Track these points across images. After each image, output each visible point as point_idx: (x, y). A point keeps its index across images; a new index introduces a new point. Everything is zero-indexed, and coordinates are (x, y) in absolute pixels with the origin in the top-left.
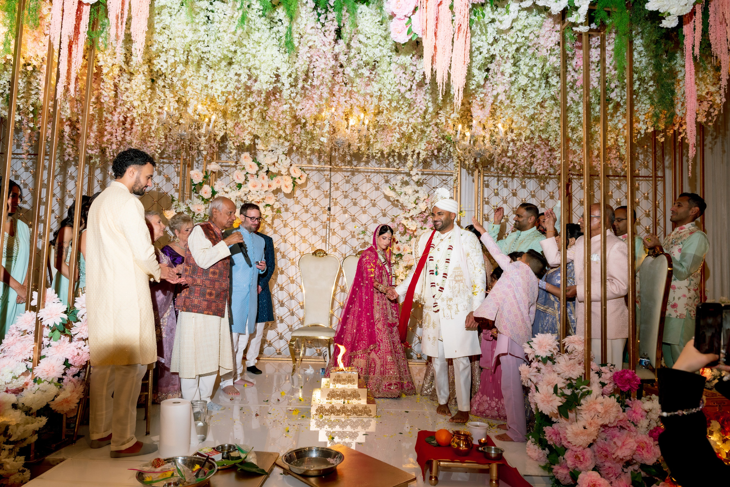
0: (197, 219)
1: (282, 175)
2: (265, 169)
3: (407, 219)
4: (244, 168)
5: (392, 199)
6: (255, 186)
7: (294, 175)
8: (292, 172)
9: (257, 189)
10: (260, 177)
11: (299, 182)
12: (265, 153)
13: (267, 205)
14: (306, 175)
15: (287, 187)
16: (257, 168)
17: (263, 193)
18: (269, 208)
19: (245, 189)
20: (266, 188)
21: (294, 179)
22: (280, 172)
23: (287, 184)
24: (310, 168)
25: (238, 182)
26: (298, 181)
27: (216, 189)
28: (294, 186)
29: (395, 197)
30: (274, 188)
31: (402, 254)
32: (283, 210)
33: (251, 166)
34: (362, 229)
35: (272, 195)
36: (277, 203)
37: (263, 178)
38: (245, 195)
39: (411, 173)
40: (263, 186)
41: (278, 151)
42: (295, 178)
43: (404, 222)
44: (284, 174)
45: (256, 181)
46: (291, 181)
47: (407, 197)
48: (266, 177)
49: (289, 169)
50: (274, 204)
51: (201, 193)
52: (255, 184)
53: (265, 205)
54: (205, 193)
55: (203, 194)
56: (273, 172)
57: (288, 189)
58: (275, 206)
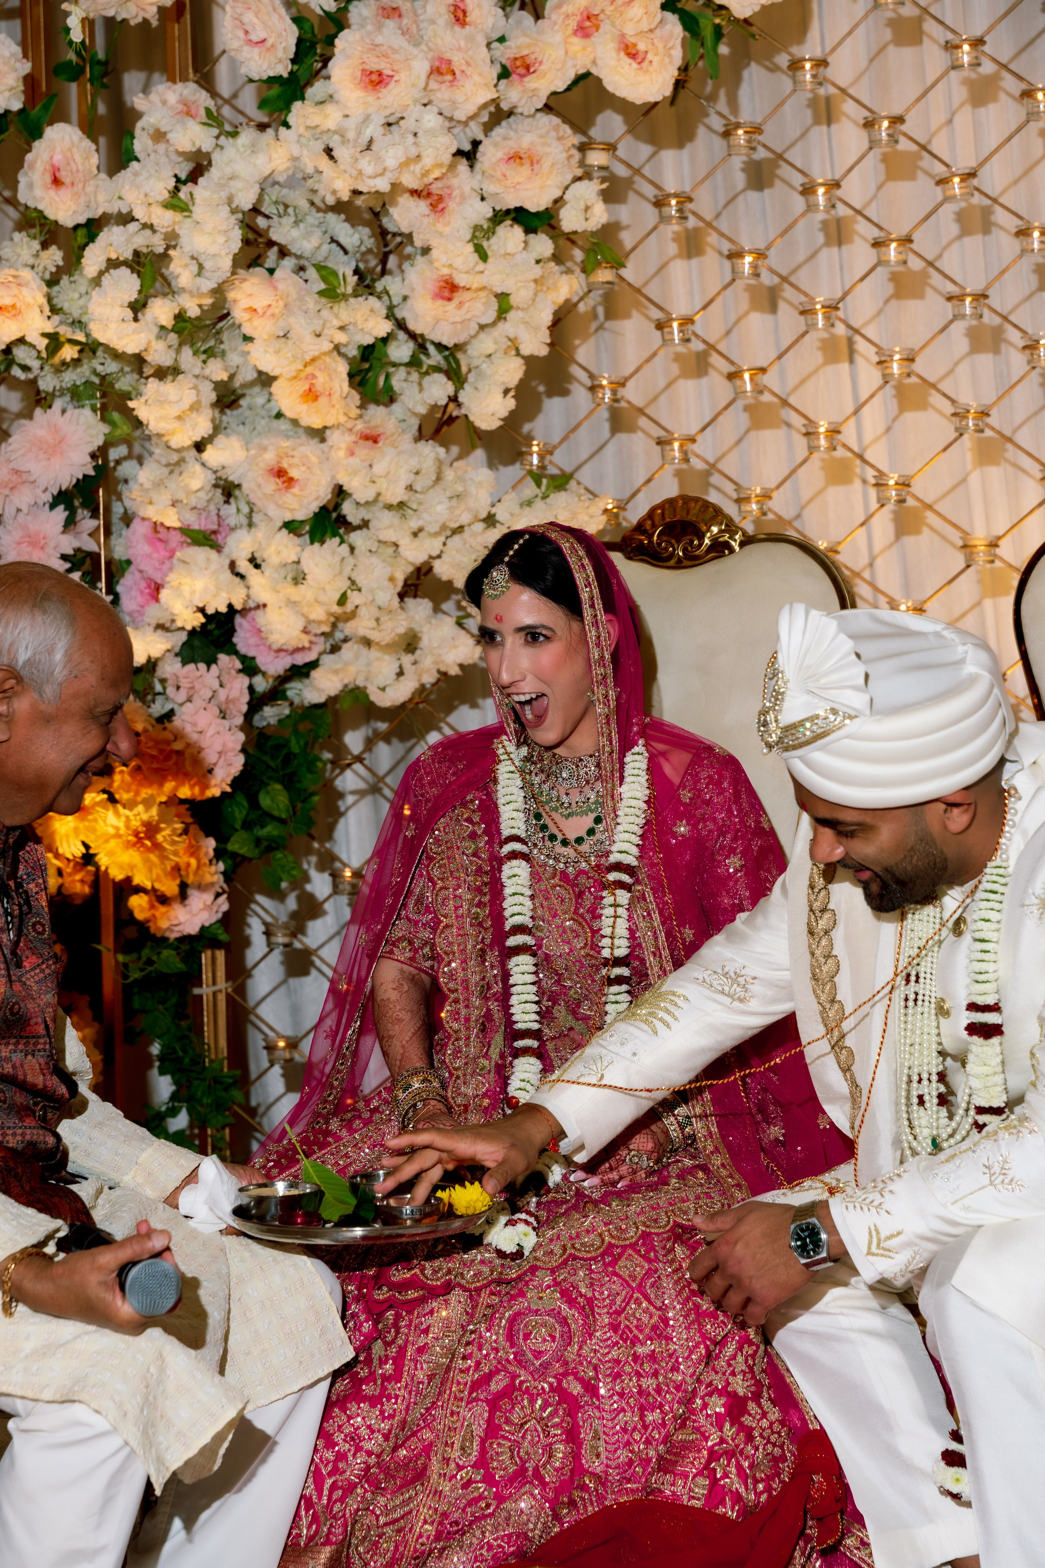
11: (740, 1)
13: (502, 217)
15: (632, 52)
23: (631, 34)
25: (258, 64)
28: (695, 32)
30: (553, 77)
35: (542, 135)
36: (586, 189)
37: (460, 14)
38: (333, 156)
40: (446, 70)
50: (559, 202)
51: (31, 186)
52: (375, 64)
53: (490, 214)
54: (57, 182)
55: (38, 192)
57: (646, 66)
58: (571, 221)
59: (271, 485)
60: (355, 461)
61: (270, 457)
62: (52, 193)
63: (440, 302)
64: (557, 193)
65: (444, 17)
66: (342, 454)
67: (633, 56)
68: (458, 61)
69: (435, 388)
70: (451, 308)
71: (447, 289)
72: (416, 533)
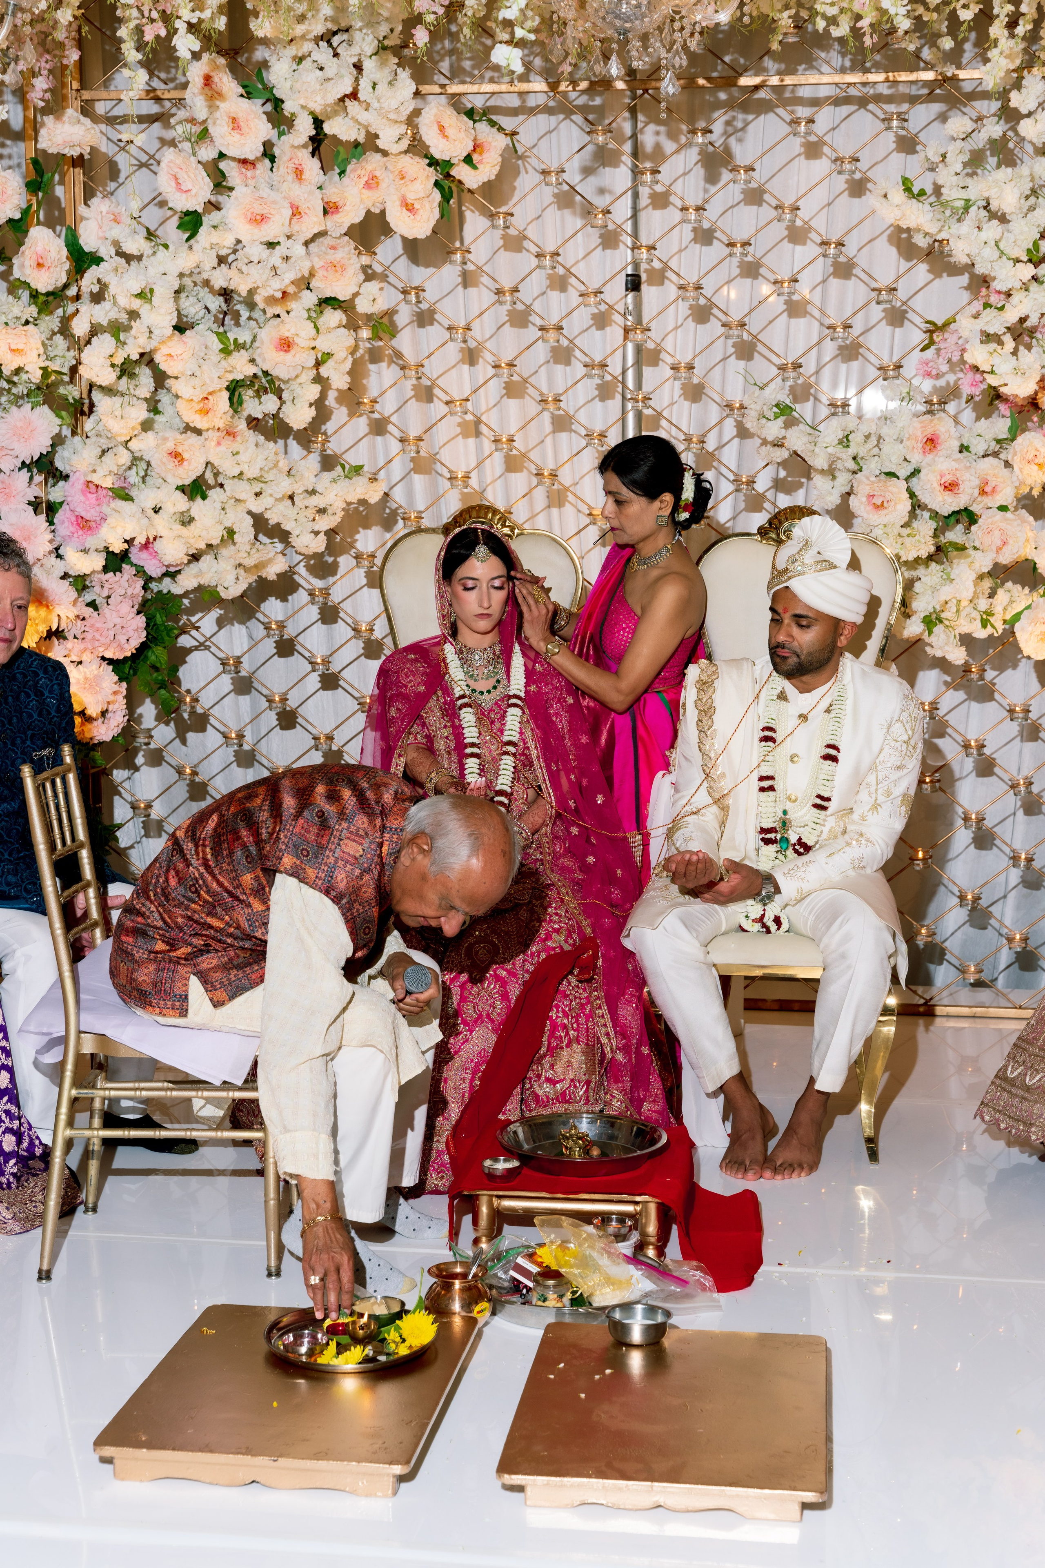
0: (20, 389)
1: (384, 151)
2: (306, 127)
3: (996, 339)
4: (204, 135)
5: (921, 242)
6: (260, 220)
7: (440, 149)
8: (428, 131)
9: (271, 231)
10: (284, 165)
11: (471, 178)
12: (301, 48)
13: (325, 302)
14: (500, 142)
15: (409, 208)
17: (298, 250)
18: (333, 317)
19: (215, 237)
20: (313, 222)
21: (442, 166)
22: (372, 137)
23: (411, 197)
24: (515, 102)
25: (183, 203)
26: (462, 172)
27: (89, 241)
28: (446, 197)
29: (932, 228)
30: (352, 215)
31: (974, 508)
32: (403, 317)
33: (235, 123)
34: (777, 392)
35: (346, 252)
36: (373, 287)
37: (299, 173)
38: (222, 260)
39: (1016, 100)
40: (296, 212)
42: (448, 164)
43: (978, 355)
44: (394, 148)
45: (265, 192)
46: (428, 176)
47: (993, 229)
48: (312, 166)
49: (412, 119)
50: (356, 295)
51: (22, 266)
52: (258, 209)
53: (316, 302)
54: (40, 265)
55: (28, 271)
56: (343, 137)
57: (418, 217)
58: (363, 306)
59: (171, 463)
60: (222, 448)
61: (170, 445)
62: (36, 271)
63: (282, 353)
64: (355, 289)
65: (291, 177)
66: (213, 444)
67: (409, 210)
68: (303, 207)
69: (270, 403)
70: (288, 357)
71: (286, 345)
72: (257, 494)
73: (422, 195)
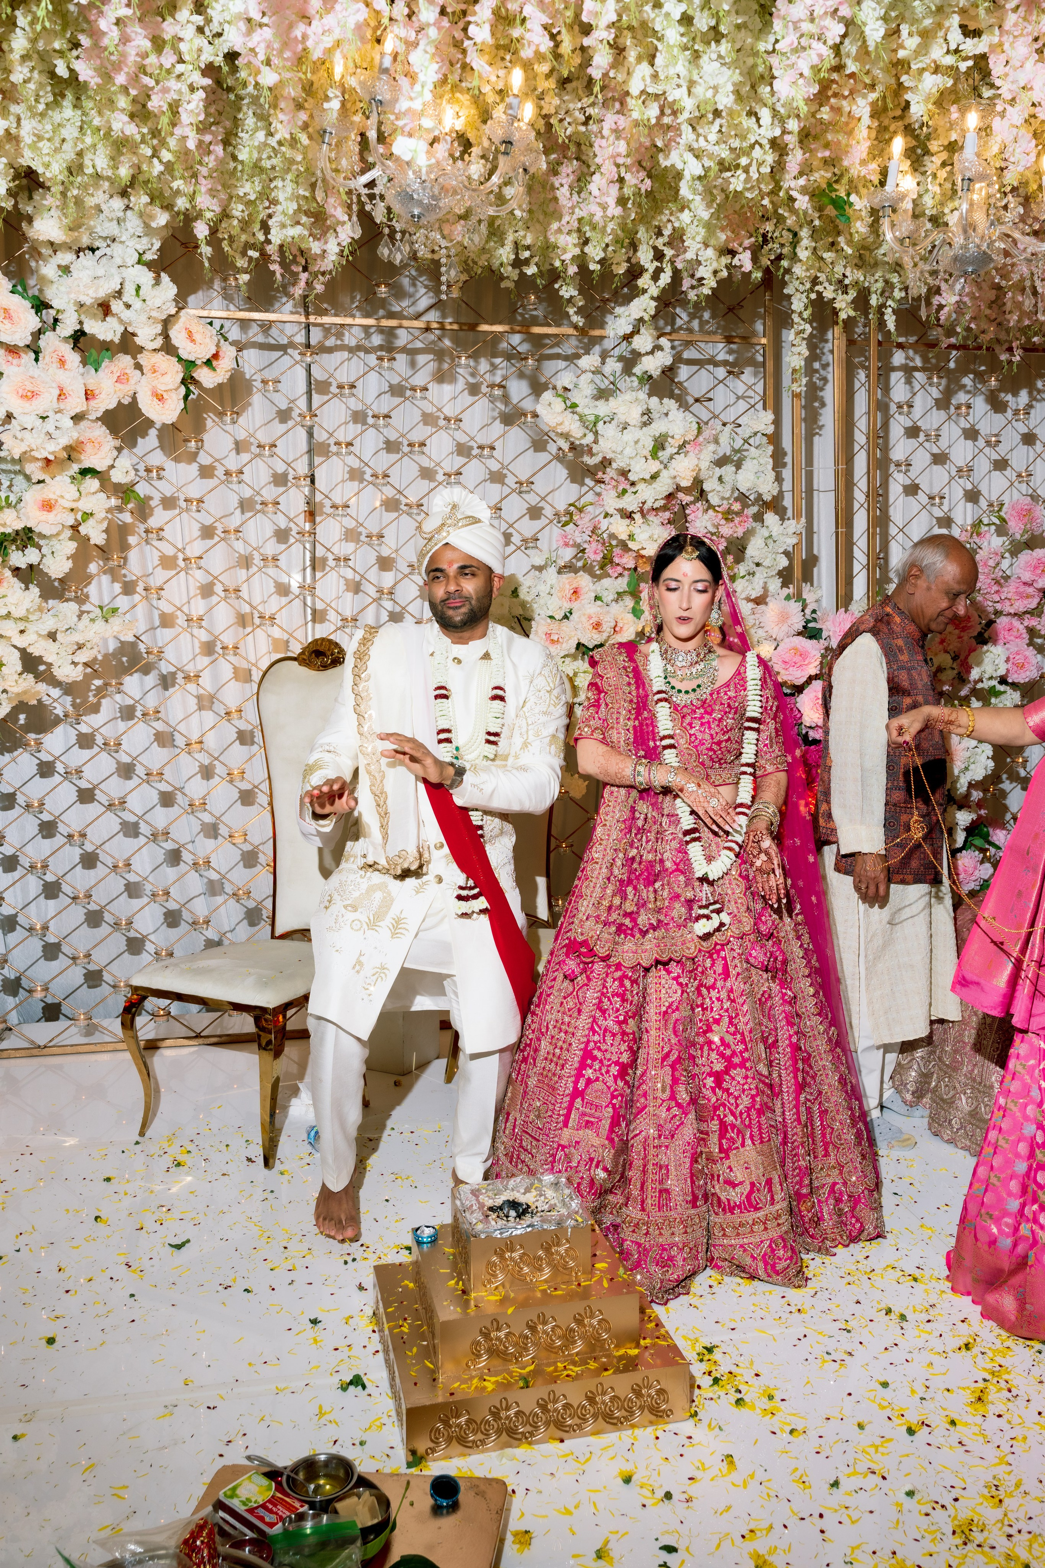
1: (141, 349)
2: (68, 327)
3: (629, 516)
6: (30, 395)
7: (187, 350)
8: (177, 336)
9: (40, 405)
10: (45, 357)
11: (208, 379)
12: (66, 258)
13: (85, 472)
14: (232, 352)
15: (160, 398)
16: (33, 322)
17: (66, 423)
18: (92, 484)
20: (76, 404)
21: (189, 365)
22: (128, 336)
23: (161, 388)
26: (202, 373)
29: (578, 433)
30: (105, 402)
33: (7, 311)
35: (102, 433)
36: (125, 464)
37: (62, 362)
40: (62, 393)
41: (117, 249)
42: (193, 364)
44: (148, 345)
45: (34, 372)
46: (176, 373)
47: (629, 435)
48: (73, 358)
49: (167, 326)
50: (109, 468)
52: (29, 388)
53: (78, 471)
56: (101, 337)
57: (167, 406)
58: (117, 476)
63: (45, 512)
64: (109, 464)
65: (56, 365)
67: (158, 399)
68: (68, 390)
69: (31, 556)
70: (51, 517)
71: (48, 506)
72: (22, 632)
73: (171, 387)
